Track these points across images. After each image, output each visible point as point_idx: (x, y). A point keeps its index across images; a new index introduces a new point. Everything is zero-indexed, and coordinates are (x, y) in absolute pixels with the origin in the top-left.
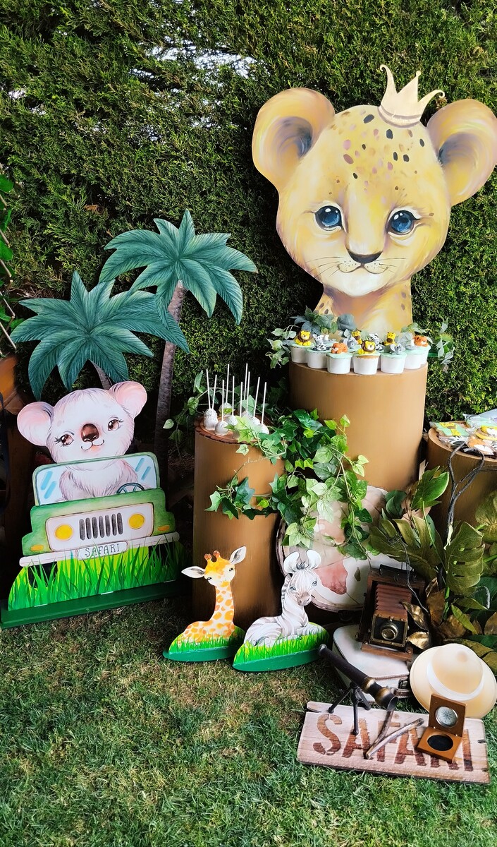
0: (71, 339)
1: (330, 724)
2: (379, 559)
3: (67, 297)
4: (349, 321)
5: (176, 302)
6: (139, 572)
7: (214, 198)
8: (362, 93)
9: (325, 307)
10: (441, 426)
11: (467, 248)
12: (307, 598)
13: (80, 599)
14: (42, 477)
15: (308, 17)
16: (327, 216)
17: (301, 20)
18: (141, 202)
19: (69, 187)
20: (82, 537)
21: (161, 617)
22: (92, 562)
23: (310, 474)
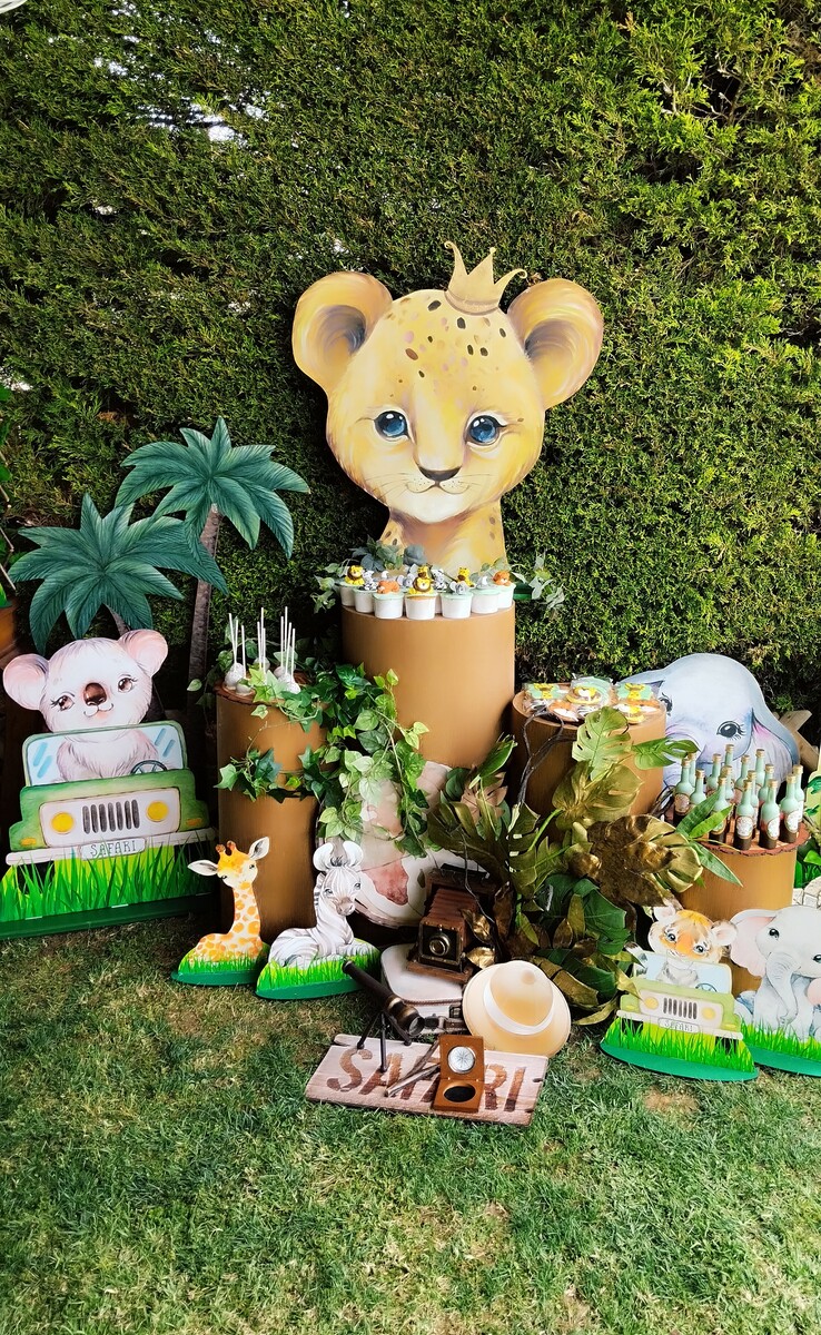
0: (82, 578)
1: (357, 1060)
2: (438, 856)
3: (77, 526)
4: (418, 554)
5: (210, 530)
6: (162, 880)
7: (254, 402)
8: (433, 272)
9: (393, 535)
10: (533, 689)
11: (581, 460)
12: (349, 905)
13: (85, 912)
14: (33, 748)
15: (361, 185)
16: (388, 423)
17: (352, 189)
18: (164, 408)
19: (78, 392)
20: (86, 830)
21: (181, 935)
22: (99, 863)
23: (353, 744)
